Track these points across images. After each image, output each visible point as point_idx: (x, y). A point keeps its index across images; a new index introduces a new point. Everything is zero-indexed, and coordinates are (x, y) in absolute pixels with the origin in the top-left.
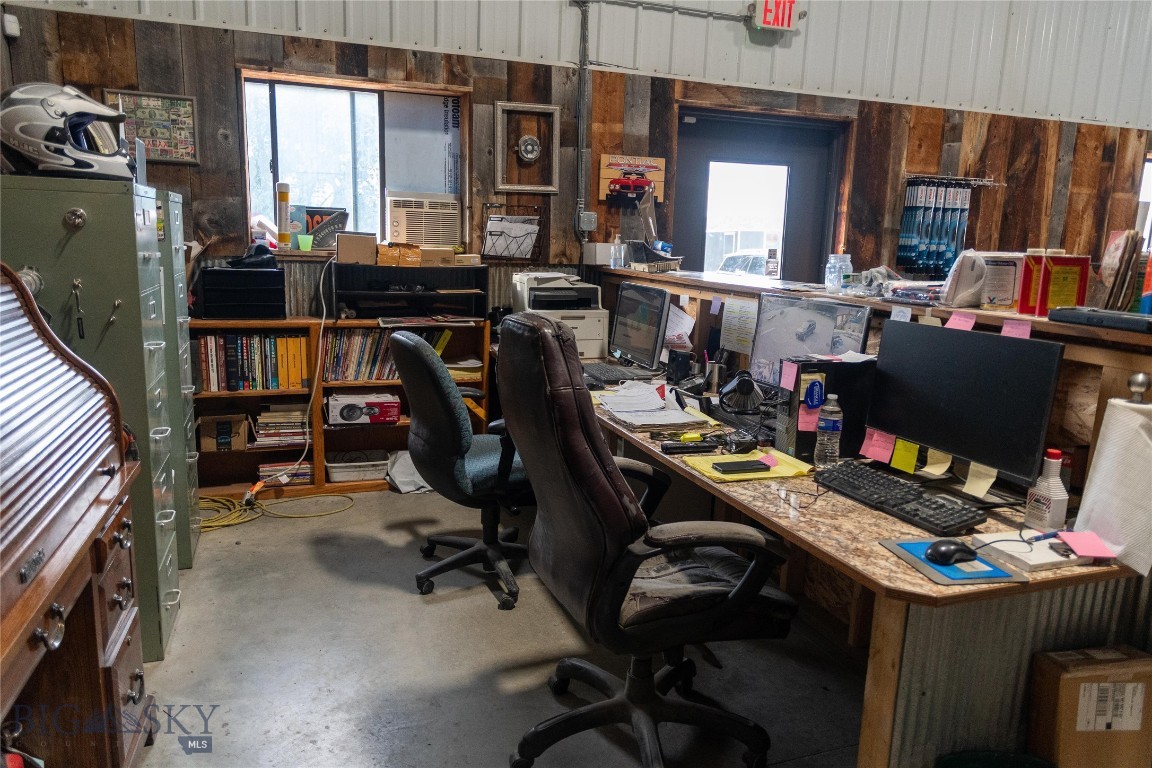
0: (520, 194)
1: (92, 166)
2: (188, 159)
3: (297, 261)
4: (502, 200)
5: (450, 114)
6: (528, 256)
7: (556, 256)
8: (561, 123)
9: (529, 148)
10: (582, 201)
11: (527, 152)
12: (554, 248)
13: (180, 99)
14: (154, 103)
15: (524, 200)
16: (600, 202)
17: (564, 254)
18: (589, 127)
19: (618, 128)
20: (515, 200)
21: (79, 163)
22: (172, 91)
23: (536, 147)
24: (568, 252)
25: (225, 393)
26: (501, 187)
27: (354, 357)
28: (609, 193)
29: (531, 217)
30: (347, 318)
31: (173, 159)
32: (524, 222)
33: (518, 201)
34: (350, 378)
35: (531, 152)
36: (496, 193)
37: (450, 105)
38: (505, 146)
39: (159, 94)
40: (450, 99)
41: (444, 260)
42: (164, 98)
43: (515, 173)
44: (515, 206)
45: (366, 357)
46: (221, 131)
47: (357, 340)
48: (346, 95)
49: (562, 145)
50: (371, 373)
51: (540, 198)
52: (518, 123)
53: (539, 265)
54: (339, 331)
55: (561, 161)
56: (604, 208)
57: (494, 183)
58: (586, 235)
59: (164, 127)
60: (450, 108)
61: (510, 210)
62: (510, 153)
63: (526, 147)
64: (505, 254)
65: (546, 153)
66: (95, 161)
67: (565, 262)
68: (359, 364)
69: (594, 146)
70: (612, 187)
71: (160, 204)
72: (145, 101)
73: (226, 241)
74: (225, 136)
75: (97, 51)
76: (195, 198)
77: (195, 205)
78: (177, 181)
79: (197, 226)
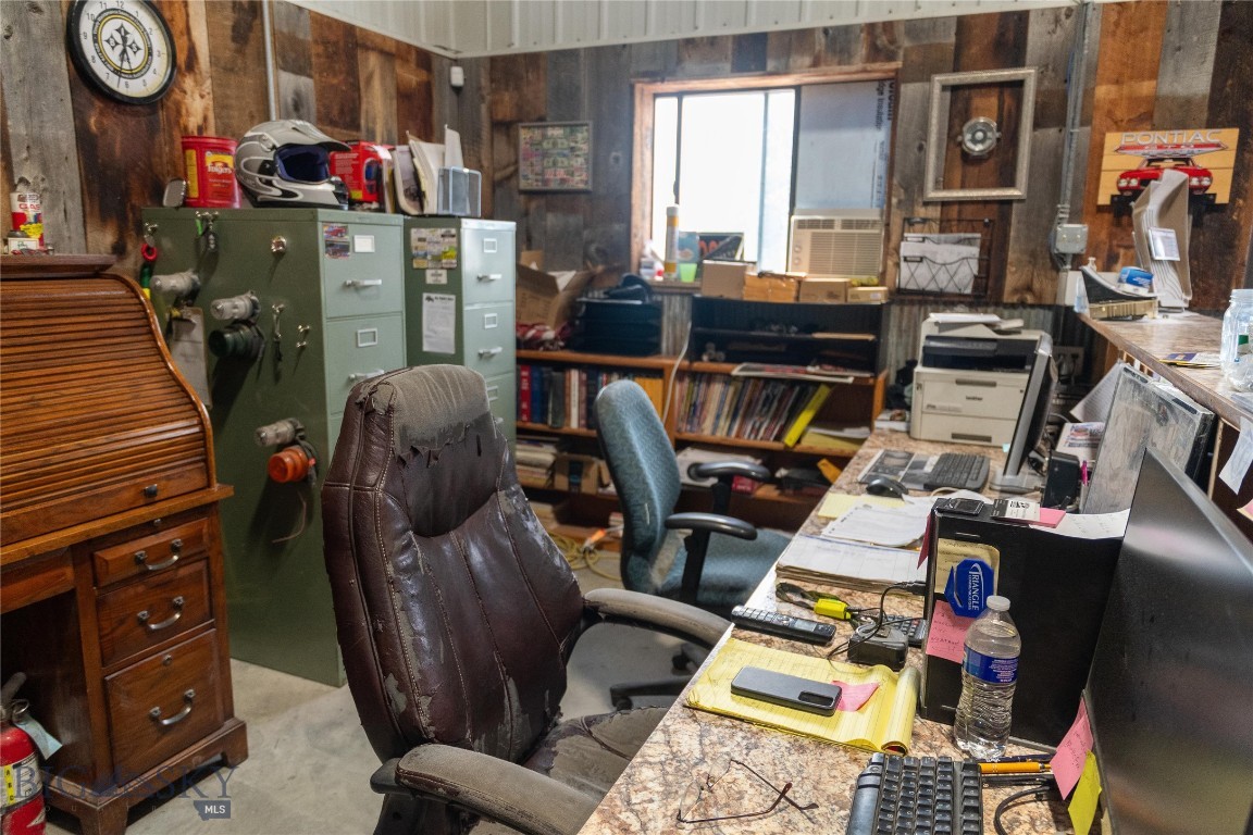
0: (961, 203)
1: (296, 195)
2: (581, 186)
3: (677, 294)
4: (934, 212)
5: (886, 102)
6: (968, 291)
7: (1016, 291)
8: (1038, 93)
9: (980, 135)
10: (1065, 208)
11: (975, 141)
12: (1012, 279)
13: (577, 125)
14: (557, 132)
15: (968, 211)
16: (1101, 209)
17: (1029, 289)
18: (1089, 93)
19: (1146, 88)
20: (954, 212)
21: (286, 193)
22: (573, 118)
23: (989, 134)
24: (1036, 286)
25: (584, 431)
26: (932, 194)
27: (712, 407)
28: (1118, 193)
29: (969, 235)
30: (712, 360)
31: (570, 188)
32: (959, 242)
33: (960, 212)
34: (706, 431)
35: (982, 141)
36: (926, 204)
37: (887, 89)
38: (945, 137)
39: (564, 123)
40: (887, 83)
41: (831, 295)
42: (565, 126)
43: (957, 175)
44: (953, 219)
45: (726, 409)
46: (614, 154)
47: (717, 389)
48: (760, 96)
49: (1037, 125)
50: (730, 429)
51: (995, 207)
52: (968, 101)
53: (987, 304)
54: (698, 376)
55: (1033, 152)
56: (1108, 217)
57: (922, 190)
58: (1069, 260)
59: (564, 156)
60: (886, 94)
61: (945, 226)
62: (952, 145)
63: (973, 135)
64: (932, 287)
65: (1009, 139)
66: (300, 190)
67: (1030, 299)
68: (718, 417)
69: (1096, 122)
70: (1123, 183)
71: (453, 231)
72: (550, 132)
73: (609, 271)
74: (617, 159)
75: (518, 88)
76: (586, 226)
77: (586, 234)
78: (572, 210)
79: (586, 256)
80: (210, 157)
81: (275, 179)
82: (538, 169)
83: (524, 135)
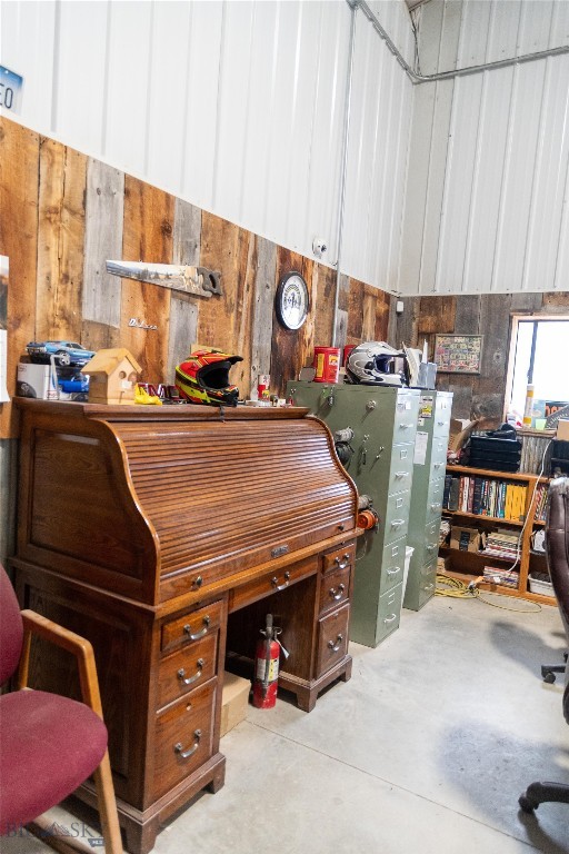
1: (382, 380)
2: (474, 371)
3: (533, 436)
13: (476, 337)
14: (461, 340)
21: (378, 379)
22: (472, 333)
25: (471, 515)
31: (466, 372)
39: (464, 335)
42: (467, 337)
46: (496, 354)
59: (464, 353)
66: (385, 377)
71: (431, 398)
72: (456, 339)
73: (488, 420)
74: (498, 357)
75: (437, 314)
76: (474, 393)
77: (474, 398)
78: (467, 384)
79: (474, 410)
80: (331, 357)
81: (373, 372)
82: (446, 359)
83: (440, 340)
